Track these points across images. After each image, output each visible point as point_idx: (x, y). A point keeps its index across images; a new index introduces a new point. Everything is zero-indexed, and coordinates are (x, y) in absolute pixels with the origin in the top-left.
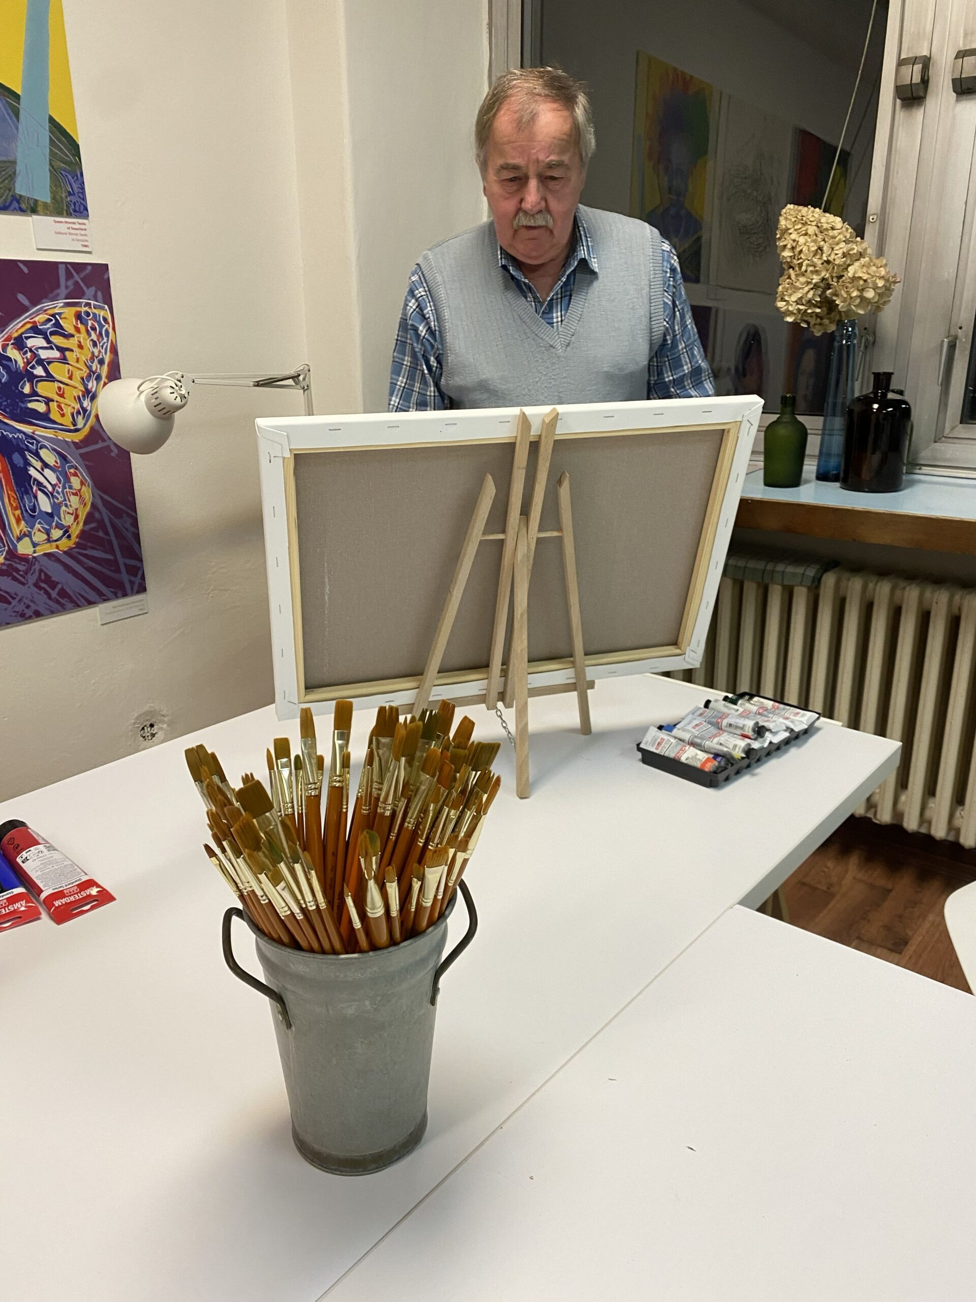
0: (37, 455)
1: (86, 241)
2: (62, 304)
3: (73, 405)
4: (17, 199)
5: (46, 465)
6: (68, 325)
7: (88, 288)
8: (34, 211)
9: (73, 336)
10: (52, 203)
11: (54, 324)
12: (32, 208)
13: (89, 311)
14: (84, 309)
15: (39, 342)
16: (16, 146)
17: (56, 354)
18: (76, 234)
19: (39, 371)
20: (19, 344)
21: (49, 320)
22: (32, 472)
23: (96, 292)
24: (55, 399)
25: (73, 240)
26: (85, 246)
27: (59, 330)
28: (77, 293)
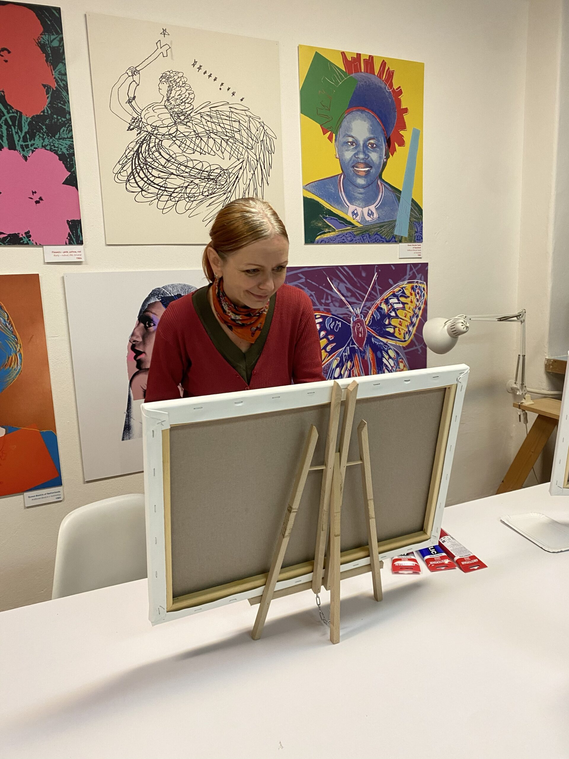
1: (420, 253)
2: (406, 283)
3: (405, 329)
4: (394, 237)
7: (418, 274)
9: (409, 297)
10: (408, 237)
11: (402, 292)
12: (399, 240)
13: (417, 285)
14: (415, 284)
16: (397, 214)
18: (416, 250)
20: (387, 302)
21: (400, 290)
23: (421, 276)
24: (398, 327)
25: (415, 253)
26: (419, 255)
28: (413, 277)
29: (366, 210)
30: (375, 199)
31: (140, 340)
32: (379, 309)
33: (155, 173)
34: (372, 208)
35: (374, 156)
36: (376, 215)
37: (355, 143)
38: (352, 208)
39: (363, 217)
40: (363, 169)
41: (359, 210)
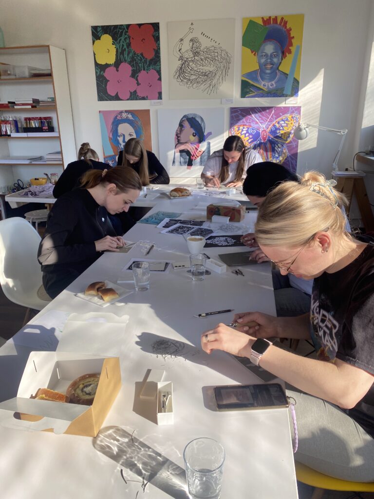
0: (277, 145)
2: (289, 115)
3: (287, 135)
4: (283, 95)
5: (279, 147)
6: (289, 119)
8: (286, 96)
9: (290, 121)
10: (290, 94)
13: (295, 116)
15: (283, 122)
16: (285, 84)
17: (286, 125)
18: (294, 100)
19: (281, 128)
20: (278, 123)
21: (285, 118)
22: (276, 148)
23: (297, 112)
24: (283, 134)
25: (294, 102)
26: (296, 103)
27: (287, 120)
28: (293, 112)
29: (270, 84)
30: (274, 79)
31: (179, 132)
32: (274, 126)
33: (187, 75)
34: (273, 82)
35: (275, 60)
36: (275, 86)
37: (266, 55)
38: (263, 83)
39: (268, 87)
40: (269, 66)
41: (267, 84)
